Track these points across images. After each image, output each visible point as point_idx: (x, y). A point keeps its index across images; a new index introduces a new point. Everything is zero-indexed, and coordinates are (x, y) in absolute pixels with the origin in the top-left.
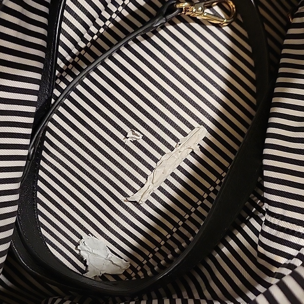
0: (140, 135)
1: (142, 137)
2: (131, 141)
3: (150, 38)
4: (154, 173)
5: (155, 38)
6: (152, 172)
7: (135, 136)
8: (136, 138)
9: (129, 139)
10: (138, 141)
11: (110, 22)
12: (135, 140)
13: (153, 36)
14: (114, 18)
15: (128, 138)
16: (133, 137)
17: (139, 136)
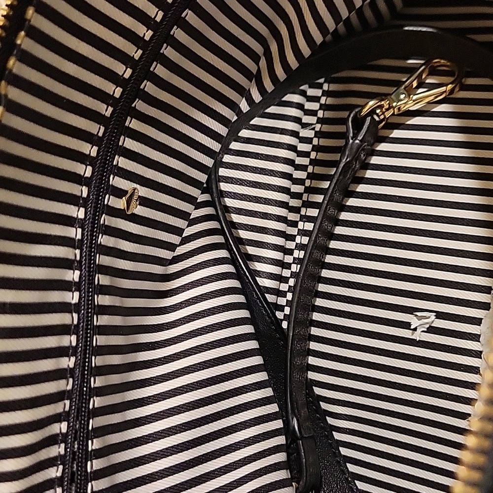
0: (429, 315)
1: (435, 316)
2: (423, 331)
3: (363, 178)
4: (484, 358)
5: (370, 174)
6: (481, 358)
7: (423, 320)
8: (427, 323)
9: (419, 330)
10: (433, 325)
11: (307, 195)
12: (428, 326)
13: (366, 173)
14: (310, 186)
15: (415, 329)
16: (422, 323)
17: (429, 318)
